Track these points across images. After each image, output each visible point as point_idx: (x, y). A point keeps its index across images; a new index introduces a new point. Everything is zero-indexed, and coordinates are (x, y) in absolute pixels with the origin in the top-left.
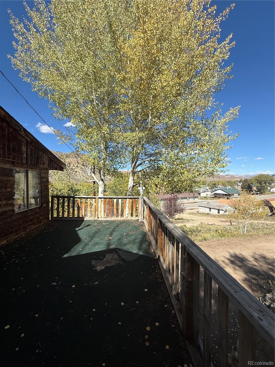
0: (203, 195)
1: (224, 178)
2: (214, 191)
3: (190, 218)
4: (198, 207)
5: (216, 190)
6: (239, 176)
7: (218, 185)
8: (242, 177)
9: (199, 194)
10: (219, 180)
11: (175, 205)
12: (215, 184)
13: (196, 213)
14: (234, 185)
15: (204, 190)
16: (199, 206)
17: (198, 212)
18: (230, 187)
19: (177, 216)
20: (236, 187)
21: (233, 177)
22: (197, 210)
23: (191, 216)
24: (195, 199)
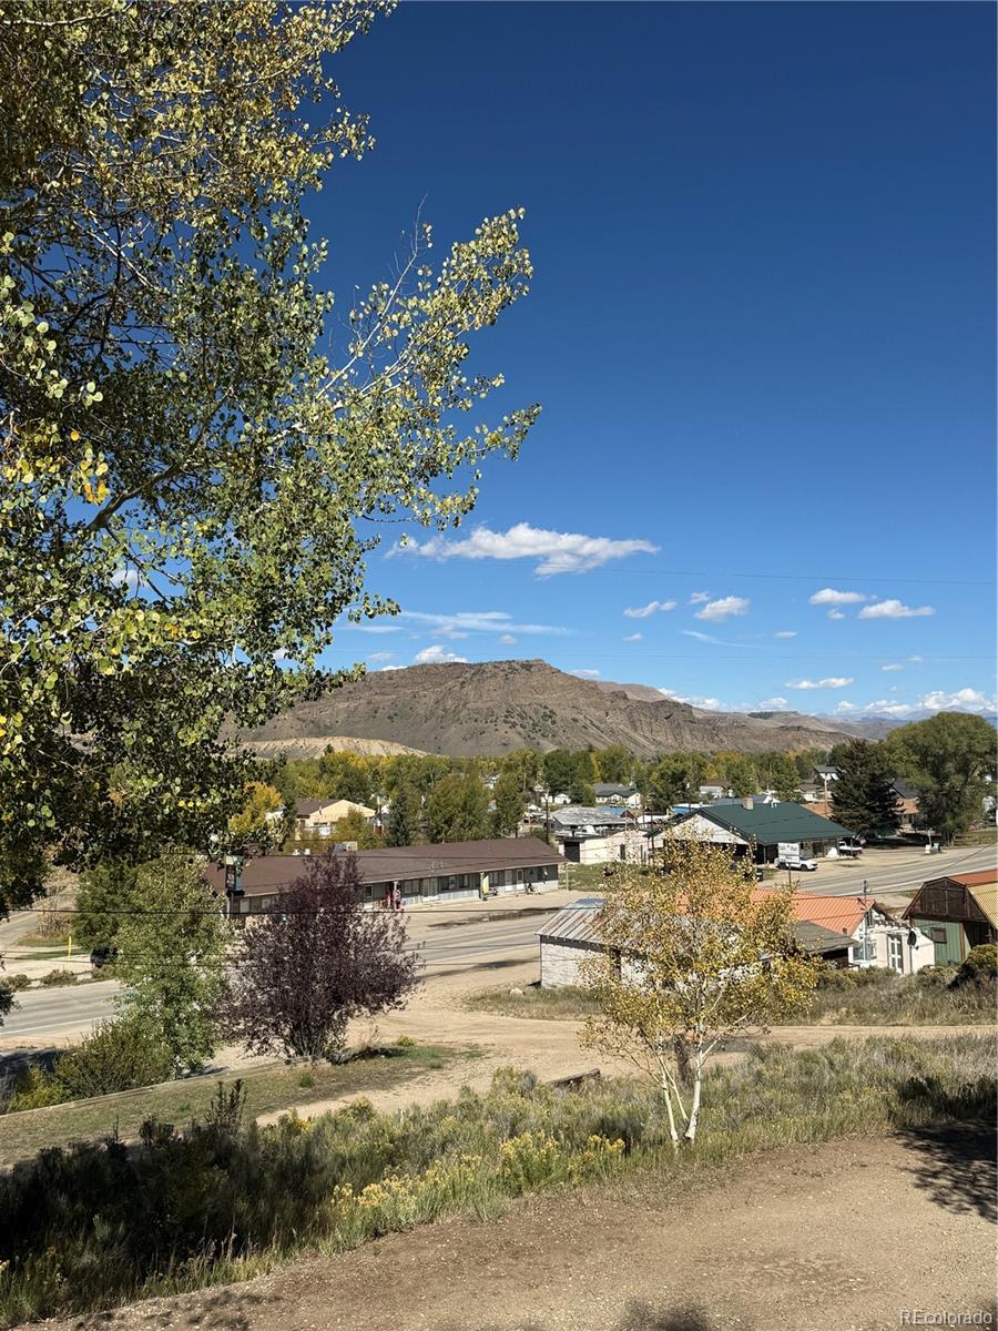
0: (596, 852)
1: (744, 733)
2: (667, 825)
3: (463, 1039)
4: (534, 950)
5: (679, 818)
6: (833, 725)
7: (701, 781)
8: (848, 727)
9: (573, 846)
10: (714, 747)
11: (338, 940)
12: (678, 778)
13: (518, 991)
14: (798, 780)
15: (611, 816)
16: (543, 939)
17: (537, 984)
18: (770, 797)
19: (358, 1030)
20: (808, 797)
21: (794, 727)
22: (528, 974)
23: (482, 1017)
24: (539, 886)
